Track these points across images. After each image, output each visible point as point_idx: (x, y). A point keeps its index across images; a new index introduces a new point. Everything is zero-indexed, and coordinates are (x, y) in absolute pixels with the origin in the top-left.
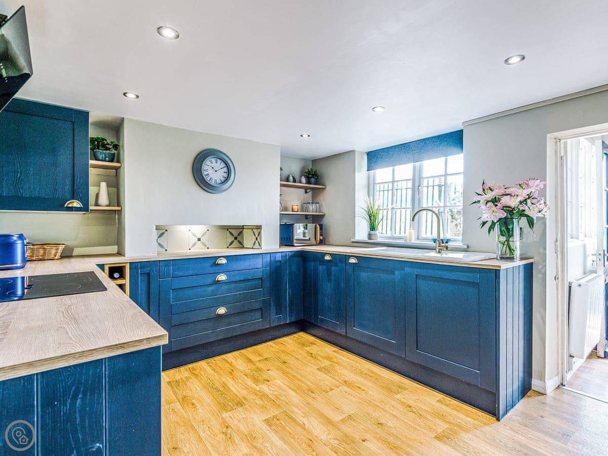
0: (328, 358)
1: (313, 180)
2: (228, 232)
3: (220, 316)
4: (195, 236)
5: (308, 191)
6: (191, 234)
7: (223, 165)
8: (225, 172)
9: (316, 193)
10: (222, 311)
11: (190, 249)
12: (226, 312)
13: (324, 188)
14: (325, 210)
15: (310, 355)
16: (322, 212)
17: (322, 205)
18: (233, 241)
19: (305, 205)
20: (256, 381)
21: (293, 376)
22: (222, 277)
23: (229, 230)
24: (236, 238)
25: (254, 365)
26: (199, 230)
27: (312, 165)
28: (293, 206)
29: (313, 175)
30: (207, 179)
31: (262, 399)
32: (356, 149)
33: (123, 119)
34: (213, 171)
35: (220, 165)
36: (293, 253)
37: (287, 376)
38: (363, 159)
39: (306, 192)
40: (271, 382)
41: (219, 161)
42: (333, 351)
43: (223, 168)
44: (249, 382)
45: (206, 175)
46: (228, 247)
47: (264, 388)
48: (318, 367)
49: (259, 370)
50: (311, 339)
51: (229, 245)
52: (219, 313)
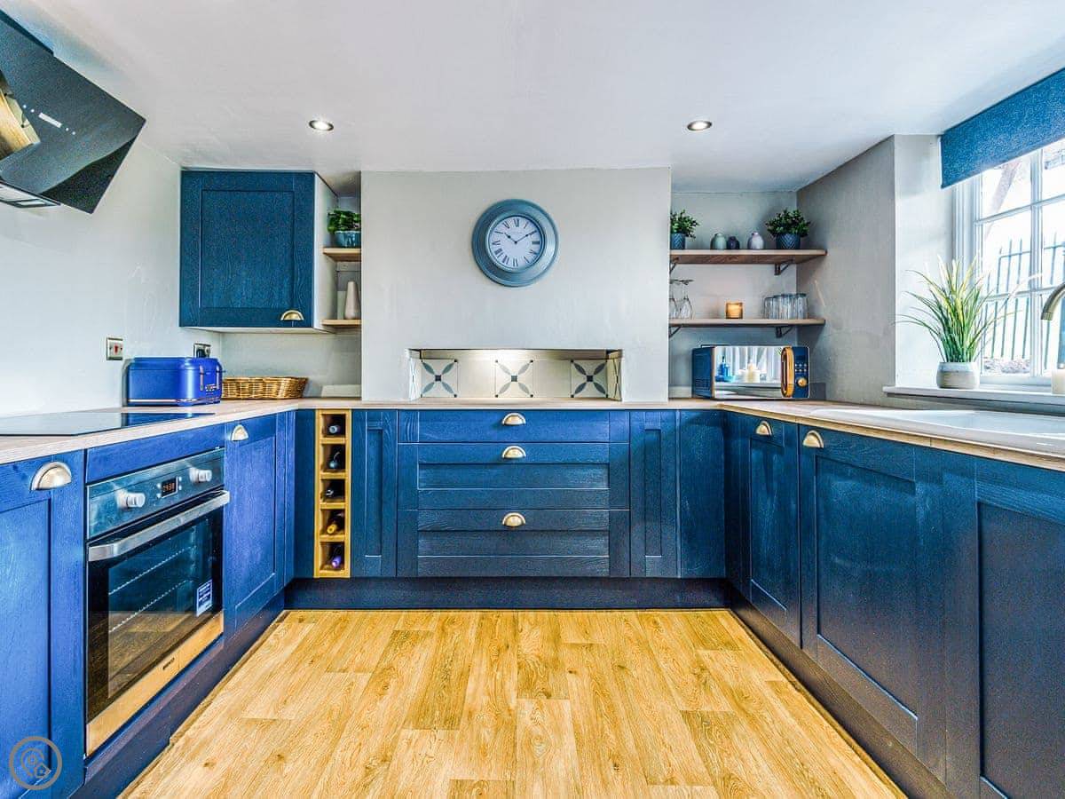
0: (739, 697)
1: (789, 239)
2: (573, 366)
3: (509, 530)
4: (507, 372)
5: (782, 267)
6: (498, 367)
7: (531, 228)
8: (534, 243)
9: (807, 267)
10: (514, 520)
11: (497, 396)
12: (522, 524)
13: (823, 256)
14: (824, 312)
15: (697, 671)
16: (817, 319)
17: (817, 301)
18: (584, 384)
19: (773, 303)
20: (527, 686)
21: (611, 707)
22: (515, 452)
23: (575, 362)
24: (590, 379)
25: (556, 649)
26: (514, 359)
27: (798, 205)
28: (727, 305)
29: (788, 227)
30: (498, 260)
31: (497, 730)
32: (897, 132)
33: (358, 175)
34: (511, 243)
35: (524, 227)
36: (698, 414)
37: (596, 701)
38: (927, 155)
39: (778, 272)
40: (552, 701)
41: (523, 222)
42: (770, 682)
43: (533, 233)
44: (511, 685)
45: (496, 253)
46: (572, 396)
47: (526, 710)
48: (689, 709)
49: (555, 664)
50: (739, 632)
51: (576, 392)
52: (508, 524)
